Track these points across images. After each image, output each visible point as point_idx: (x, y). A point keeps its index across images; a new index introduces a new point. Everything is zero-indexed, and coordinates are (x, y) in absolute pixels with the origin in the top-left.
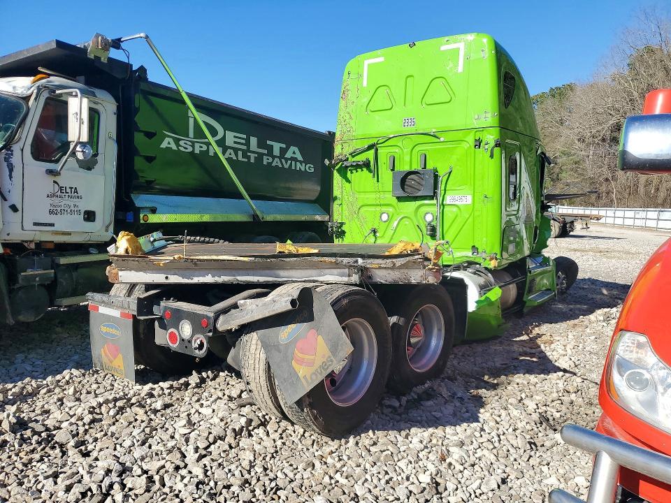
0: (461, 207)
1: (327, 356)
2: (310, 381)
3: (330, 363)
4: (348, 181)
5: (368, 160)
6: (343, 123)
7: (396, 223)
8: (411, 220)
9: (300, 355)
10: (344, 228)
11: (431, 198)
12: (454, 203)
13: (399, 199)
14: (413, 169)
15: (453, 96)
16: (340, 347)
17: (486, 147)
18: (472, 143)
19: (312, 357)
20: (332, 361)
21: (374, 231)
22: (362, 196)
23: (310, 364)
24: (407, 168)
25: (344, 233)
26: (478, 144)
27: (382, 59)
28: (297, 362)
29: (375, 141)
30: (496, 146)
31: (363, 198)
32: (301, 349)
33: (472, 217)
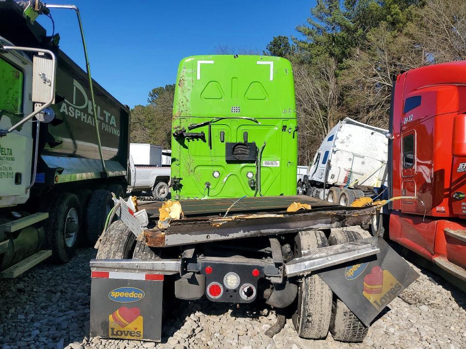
0: (272, 168)
1: (394, 285)
2: (380, 304)
3: (399, 288)
4: (186, 147)
5: (203, 133)
6: (181, 104)
7: (226, 178)
8: (237, 177)
9: (368, 286)
10: (181, 182)
11: (253, 162)
12: (267, 166)
13: (229, 162)
14: (238, 142)
15: (266, 95)
16: (407, 276)
17: (290, 131)
18: (281, 128)
19: (380, 286)
20: (400, 287)
21: (208, 185)
22: (197, 159)
23: (379, 291)
24: (234, 141)
25: (181, 186)
26: (284, 128)
27: (212, 62)
28: (367, 291)
29: (209, 120)
30: (296, 130)
31: (198, 161)
32: (369, 282)
33: (280, 175)
